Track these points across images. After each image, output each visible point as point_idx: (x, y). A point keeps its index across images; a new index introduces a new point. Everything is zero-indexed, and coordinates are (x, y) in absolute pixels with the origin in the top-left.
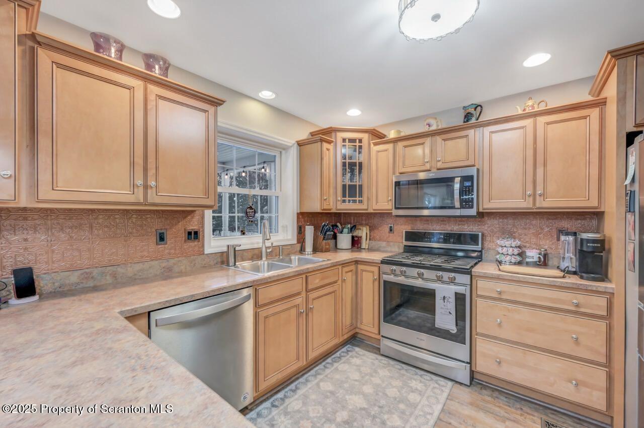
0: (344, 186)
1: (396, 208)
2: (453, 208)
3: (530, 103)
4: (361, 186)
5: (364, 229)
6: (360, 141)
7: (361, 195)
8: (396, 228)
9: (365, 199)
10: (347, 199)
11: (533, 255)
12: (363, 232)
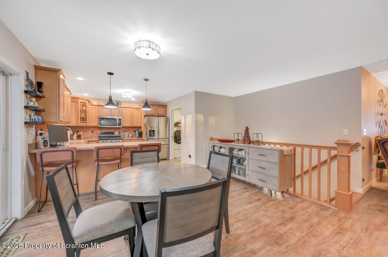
0: (81, 117)
1: (100, 125)
2: (117, 125)
3: (130, 105)
4: (86, 118)
5: (81, 132)
6: (86, 103)
7: (86, 121)
8: (94, 131)
9: (87, 122)
10: (82, 122)
11: (131, 135)
12: (81, 133)
